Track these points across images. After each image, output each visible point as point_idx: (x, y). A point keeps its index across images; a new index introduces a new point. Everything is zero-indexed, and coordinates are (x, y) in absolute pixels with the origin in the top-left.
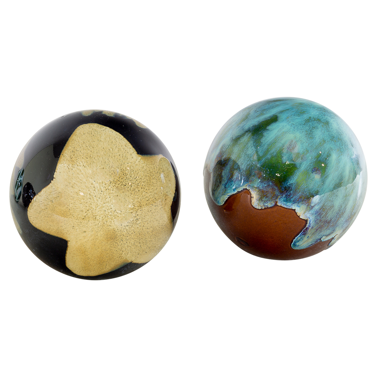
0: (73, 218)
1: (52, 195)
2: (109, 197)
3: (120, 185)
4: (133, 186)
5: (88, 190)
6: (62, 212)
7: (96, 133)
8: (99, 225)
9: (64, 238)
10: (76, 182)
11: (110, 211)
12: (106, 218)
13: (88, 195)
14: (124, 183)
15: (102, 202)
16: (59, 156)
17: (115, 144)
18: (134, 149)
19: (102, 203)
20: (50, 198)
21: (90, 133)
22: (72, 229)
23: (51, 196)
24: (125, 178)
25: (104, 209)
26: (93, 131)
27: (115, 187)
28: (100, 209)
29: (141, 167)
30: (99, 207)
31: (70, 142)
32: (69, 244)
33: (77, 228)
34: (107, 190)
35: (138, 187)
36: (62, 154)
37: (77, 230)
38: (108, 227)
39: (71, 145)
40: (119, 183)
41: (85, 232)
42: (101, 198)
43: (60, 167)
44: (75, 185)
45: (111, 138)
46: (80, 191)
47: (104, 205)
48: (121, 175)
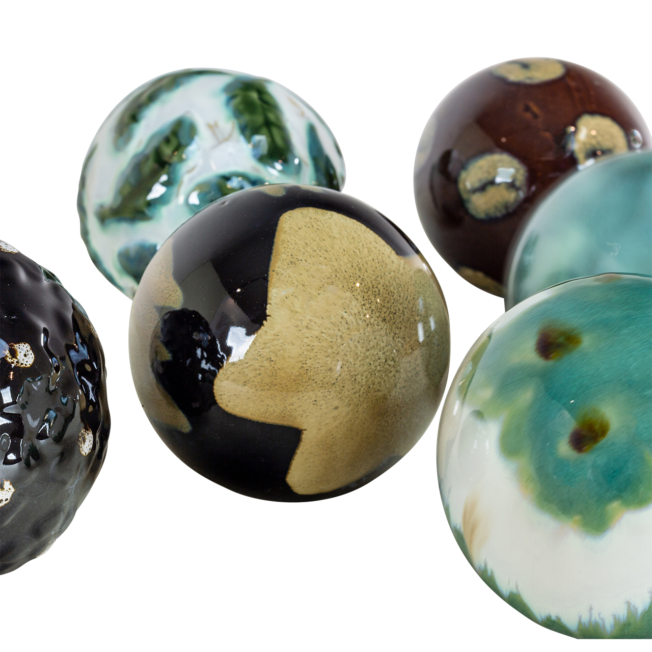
0: (314, 385)
1: (269, 348)
2: (373, 337)
3: (388, 313)
4: (406, 314)
5: (337, 330)
6: (293, 377)
7: (321, 225)
8: (361, 392)
9: (296, 426)
10: (313, 318)
11: (377, 364)
12: (373, 378)
13: (339, 338)
14: (392, 310)
15: (365, 349)
16: (268, 275)
17: (359, 241)
18: (389, 246)
19: (364, 350)
20: (265, 354)
21: (309, 225)
22: (312, 406)
23: (267, 350)
24: (393, 301)
25: (367, 360)
26: (312, 221)
27: (380, 319)
28: (362, 362)
29: (408, 277)
30: (360, 358)
31: (280, 246)
32: (303, 436)
33: (322, 402)
34: (369, 326)
35: (414, 313)
36: (271, 269)
37: (323, 407)
38: (376, 393)
39: (283, 250)
40: (385, 310)
41: (336, 408)
42: (361, 341)
43: (275, 295)
44: (313, 323)
45: (348, 230)
46: (322, 333)
47: (368, 353)
48: (385, 295)
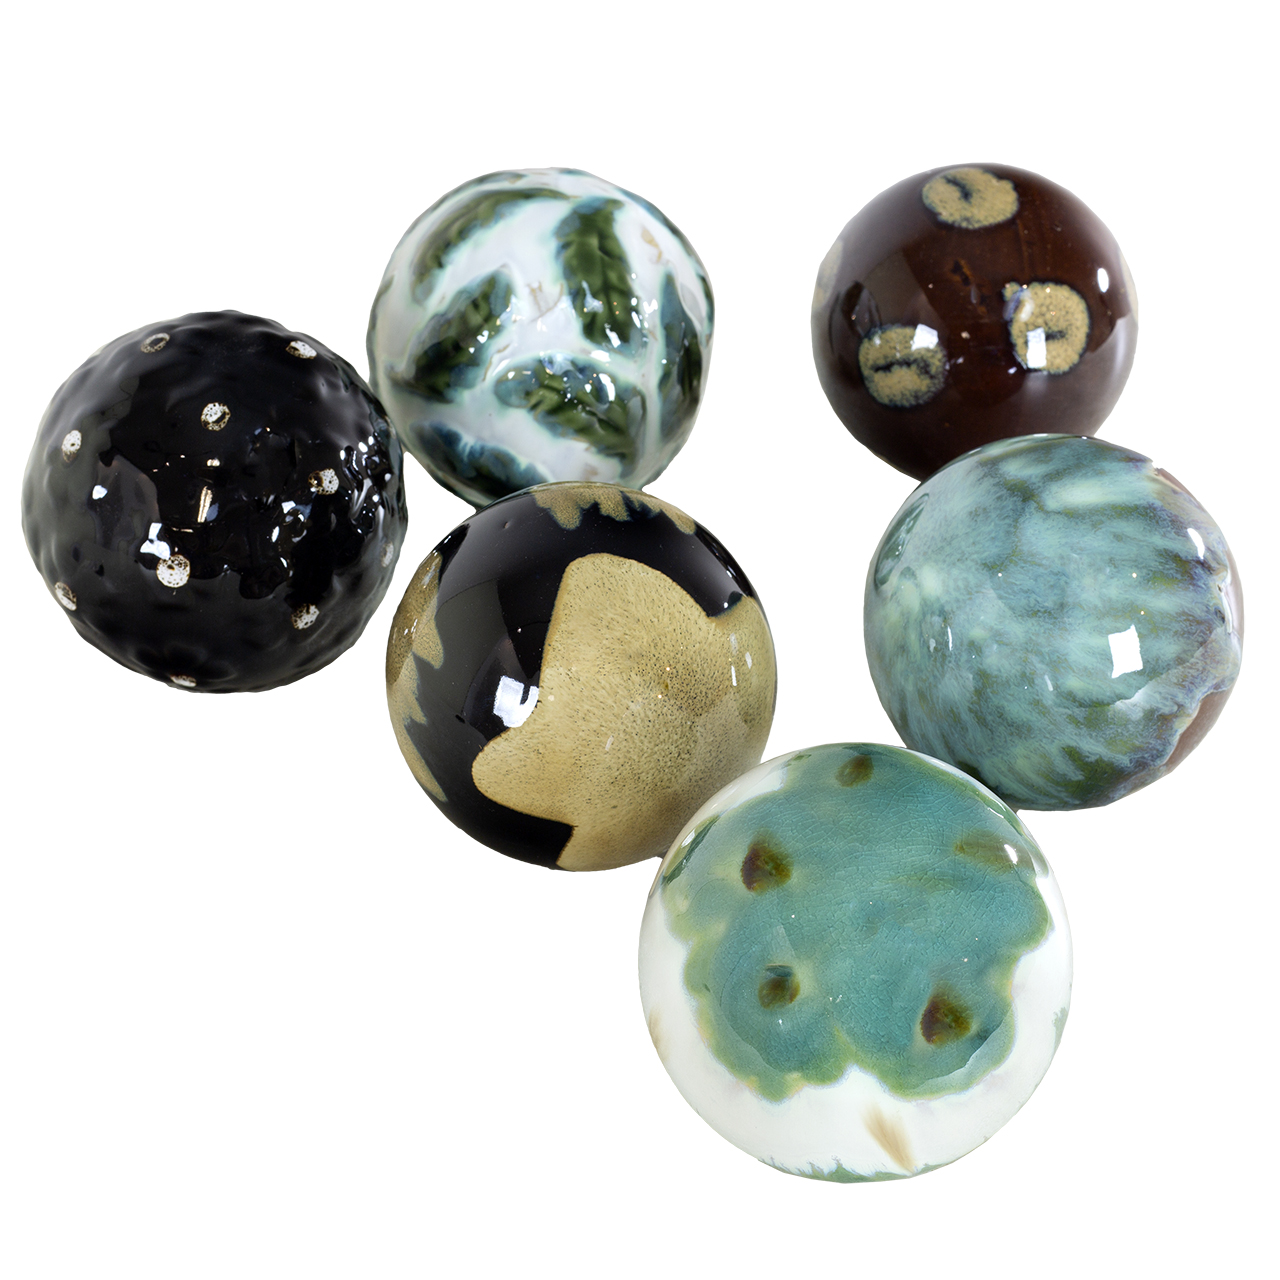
0: (589, 783)
1: (538, 738)
2: (664, 730)
3: (685, 699)
4: (710, 696)
5: (619, 723)
6: (564, 773)
7: (615, 583)
8: (646, 791)
9: (565, 822)
10: (591, 708)
11: (668, 760)
12: (661, 775)
13: (621, 732)
14: (692, 694)
15: (653, 744)
16: (542, 649)
17: (660, 604)
18: (698, 606)
19: (651, 746)
20: (532, 745)
21: (600, 583)
22: (585, 804)
23: (535, 741)
24: (693, 682)
25: (655, 756)
26: (604, 576)
27: (675, 707)
28: (648, 759)
29: (718, 646)
30: (646, 755)
31: (561, 612)
32: (574, 832)
33: (597, 801)
34: (661, 716)
35: (720, 693)
36: (547, 643)
37: (598, 806)
38: (664, 791)
39: (564, 619)
40: (682, 695)
41: (615, 807)
42: (648, 736)
43: (548, 676)
44: (591, 715)
45: (648, 590)
46: (602, 726)
47: (656, 749)
48: (684, 677)
